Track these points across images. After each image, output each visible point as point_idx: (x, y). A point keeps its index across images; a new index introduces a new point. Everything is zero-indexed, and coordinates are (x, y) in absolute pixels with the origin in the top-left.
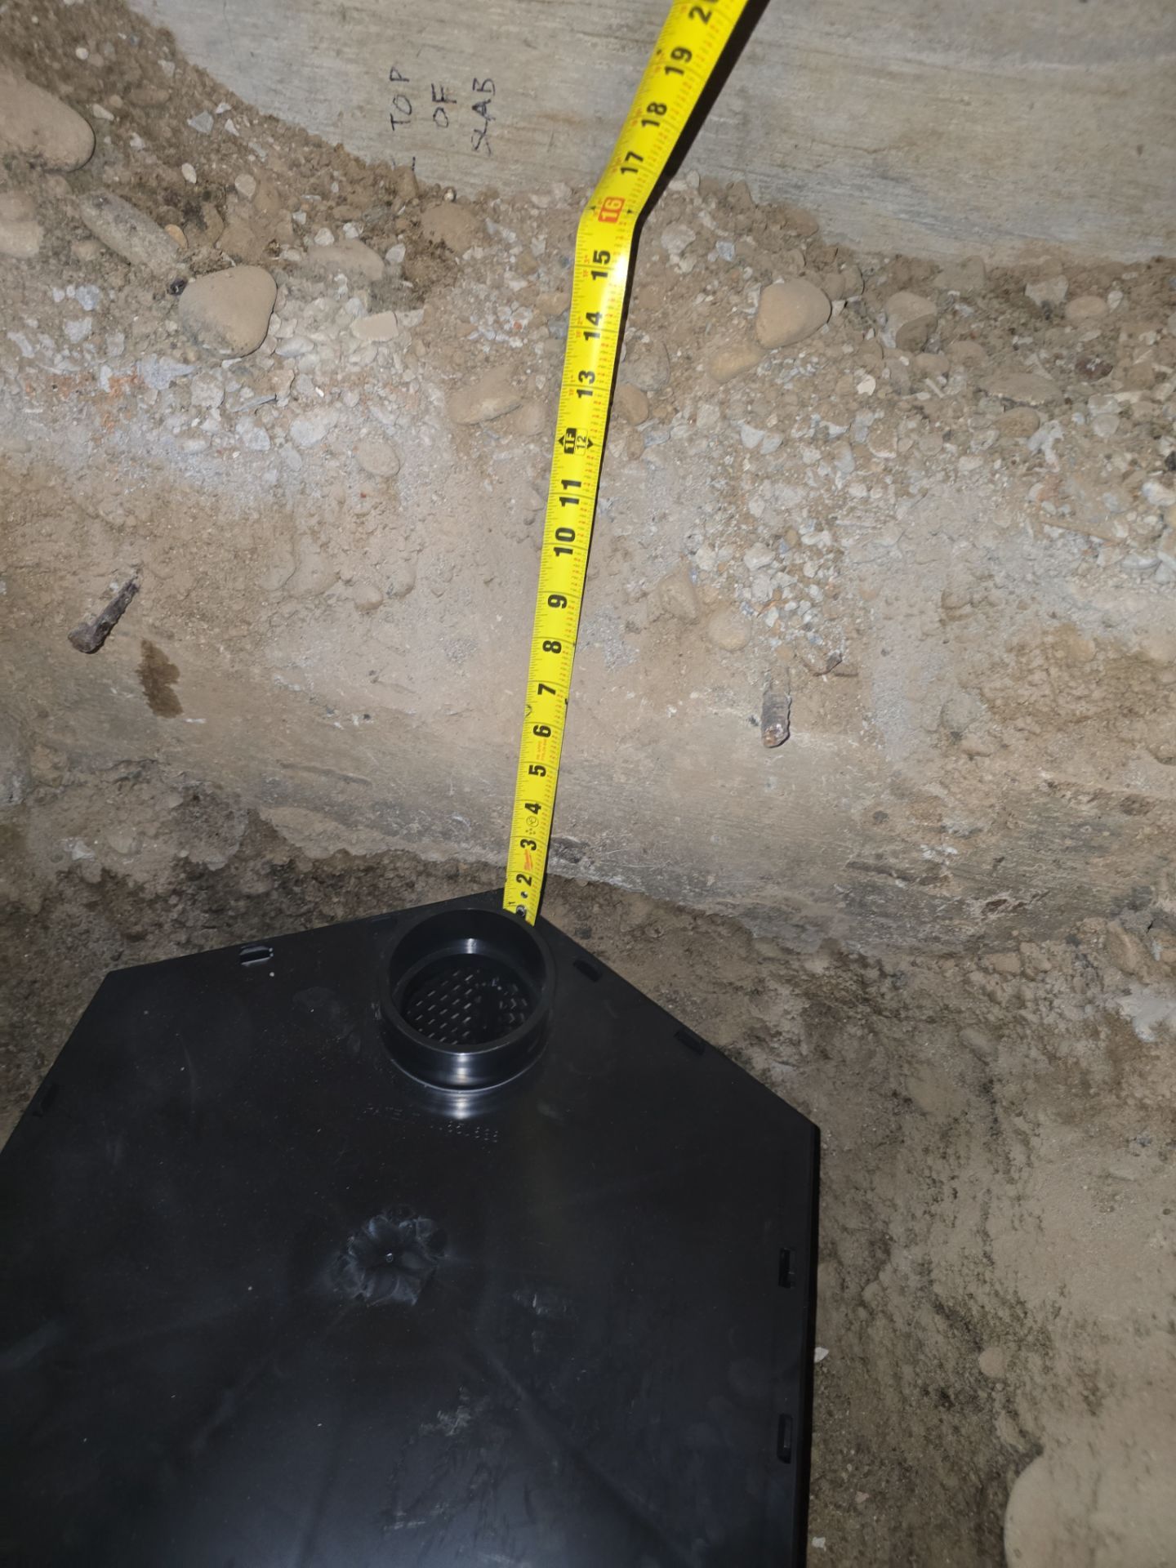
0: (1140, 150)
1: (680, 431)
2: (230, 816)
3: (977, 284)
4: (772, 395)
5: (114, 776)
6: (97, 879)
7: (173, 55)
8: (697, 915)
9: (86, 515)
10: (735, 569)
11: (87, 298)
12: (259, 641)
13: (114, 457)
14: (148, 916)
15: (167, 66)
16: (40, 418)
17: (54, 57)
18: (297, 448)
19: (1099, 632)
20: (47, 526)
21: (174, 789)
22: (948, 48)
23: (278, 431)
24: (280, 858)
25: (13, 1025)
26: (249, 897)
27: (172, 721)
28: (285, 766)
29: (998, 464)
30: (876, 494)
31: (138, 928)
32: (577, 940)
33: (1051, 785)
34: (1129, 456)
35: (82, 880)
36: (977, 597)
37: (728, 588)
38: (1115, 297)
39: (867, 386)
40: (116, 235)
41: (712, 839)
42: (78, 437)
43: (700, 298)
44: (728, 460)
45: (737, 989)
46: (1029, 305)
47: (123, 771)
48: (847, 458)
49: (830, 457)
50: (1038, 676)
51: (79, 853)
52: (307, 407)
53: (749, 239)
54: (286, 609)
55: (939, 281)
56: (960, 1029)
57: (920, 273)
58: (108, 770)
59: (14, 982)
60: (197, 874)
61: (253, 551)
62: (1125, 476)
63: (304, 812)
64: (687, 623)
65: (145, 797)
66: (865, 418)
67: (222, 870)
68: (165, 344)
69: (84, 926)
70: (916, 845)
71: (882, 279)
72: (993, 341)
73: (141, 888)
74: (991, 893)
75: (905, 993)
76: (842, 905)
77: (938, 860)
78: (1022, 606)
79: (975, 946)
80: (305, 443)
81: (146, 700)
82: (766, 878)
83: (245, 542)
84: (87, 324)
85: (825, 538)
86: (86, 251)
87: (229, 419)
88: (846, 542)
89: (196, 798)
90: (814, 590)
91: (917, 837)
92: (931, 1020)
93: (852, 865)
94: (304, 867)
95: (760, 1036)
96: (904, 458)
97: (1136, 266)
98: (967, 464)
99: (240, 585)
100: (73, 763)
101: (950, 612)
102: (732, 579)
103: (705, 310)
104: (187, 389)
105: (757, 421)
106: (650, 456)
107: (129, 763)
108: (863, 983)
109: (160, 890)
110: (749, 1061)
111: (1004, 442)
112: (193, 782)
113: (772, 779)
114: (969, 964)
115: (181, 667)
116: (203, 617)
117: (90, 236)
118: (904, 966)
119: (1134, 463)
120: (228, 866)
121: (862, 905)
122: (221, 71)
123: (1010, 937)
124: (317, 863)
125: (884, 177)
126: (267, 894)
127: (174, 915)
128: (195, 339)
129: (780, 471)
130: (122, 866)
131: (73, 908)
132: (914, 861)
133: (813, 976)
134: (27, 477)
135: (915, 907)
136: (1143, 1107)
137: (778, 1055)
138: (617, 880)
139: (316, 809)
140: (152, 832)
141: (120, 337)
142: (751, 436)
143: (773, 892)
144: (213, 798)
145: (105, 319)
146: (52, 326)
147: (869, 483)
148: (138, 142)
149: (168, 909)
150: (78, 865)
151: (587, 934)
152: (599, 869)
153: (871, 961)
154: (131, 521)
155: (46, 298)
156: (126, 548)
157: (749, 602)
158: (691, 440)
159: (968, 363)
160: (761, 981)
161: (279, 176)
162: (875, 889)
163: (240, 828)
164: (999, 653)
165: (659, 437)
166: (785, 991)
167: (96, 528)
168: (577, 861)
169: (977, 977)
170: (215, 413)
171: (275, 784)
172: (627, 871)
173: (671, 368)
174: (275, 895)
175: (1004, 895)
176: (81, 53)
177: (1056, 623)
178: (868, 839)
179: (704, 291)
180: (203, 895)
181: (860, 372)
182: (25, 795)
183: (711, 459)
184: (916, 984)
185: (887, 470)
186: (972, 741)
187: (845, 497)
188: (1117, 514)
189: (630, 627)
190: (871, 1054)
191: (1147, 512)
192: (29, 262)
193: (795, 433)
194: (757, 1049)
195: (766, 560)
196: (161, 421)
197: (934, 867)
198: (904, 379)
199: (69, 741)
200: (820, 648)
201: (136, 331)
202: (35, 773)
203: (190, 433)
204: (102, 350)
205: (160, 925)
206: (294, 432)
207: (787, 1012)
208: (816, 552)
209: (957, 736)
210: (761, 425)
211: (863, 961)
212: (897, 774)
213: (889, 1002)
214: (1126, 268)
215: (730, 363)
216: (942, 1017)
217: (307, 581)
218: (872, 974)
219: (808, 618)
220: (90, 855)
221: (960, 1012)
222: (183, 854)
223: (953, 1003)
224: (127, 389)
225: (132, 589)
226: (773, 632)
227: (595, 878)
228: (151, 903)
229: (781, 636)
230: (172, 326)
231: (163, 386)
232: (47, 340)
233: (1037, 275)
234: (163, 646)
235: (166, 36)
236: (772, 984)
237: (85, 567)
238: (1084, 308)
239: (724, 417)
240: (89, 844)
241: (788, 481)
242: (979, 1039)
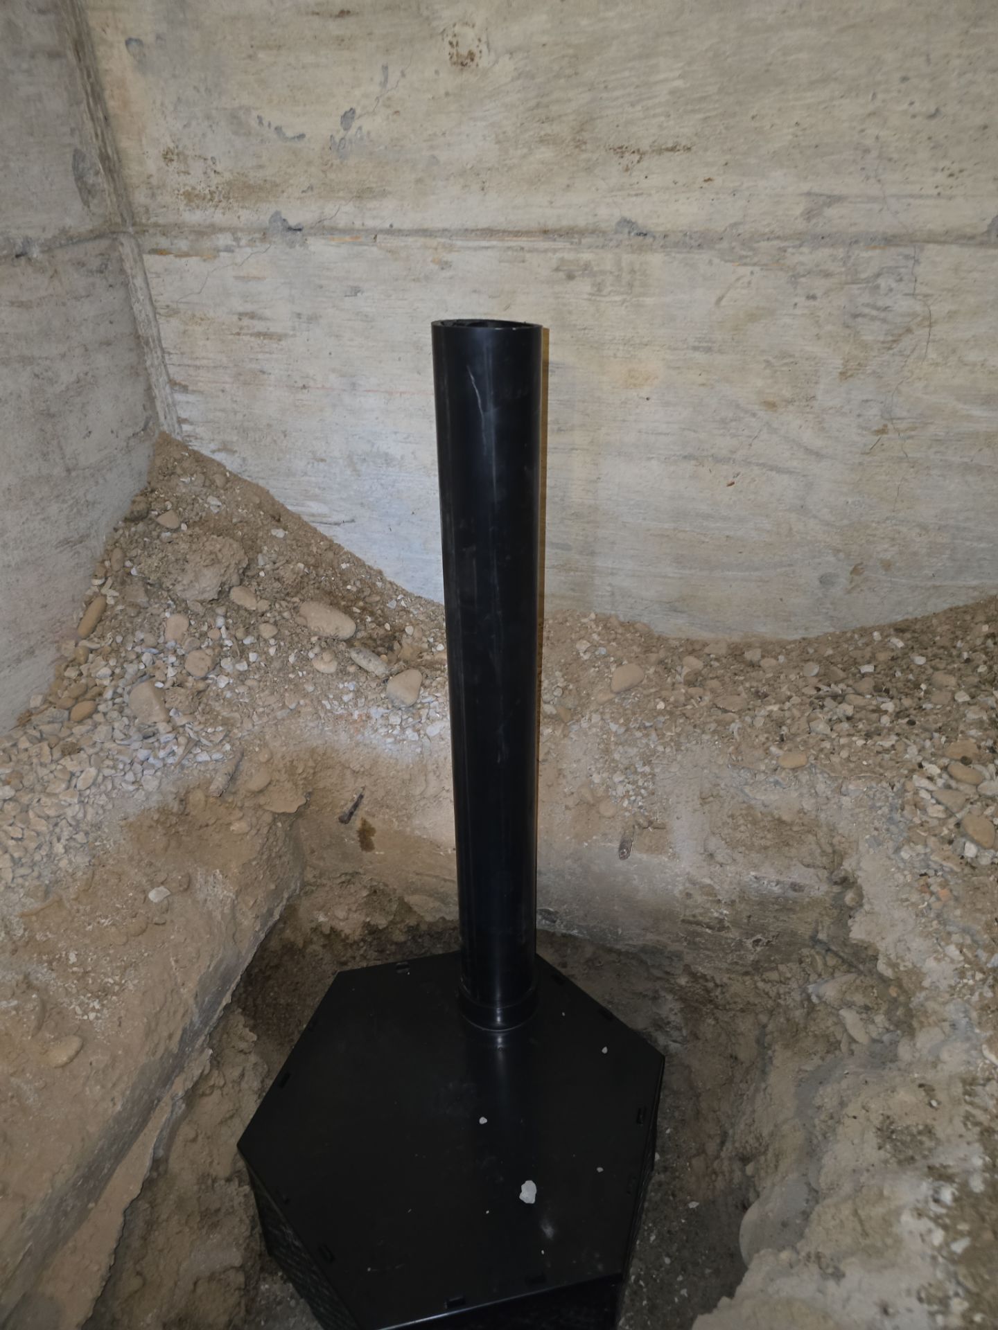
0: (781, 600)
1: (584, 725)
2: (390, 901)
3: (723, 651)
4: (621, 710)
5: (339, 881)
6: (328, 932)
7: (382, 580)
8: (619, 953)
9: (345, 767)
10: (609, 783)
11: (351, 686)
12: (409, 817)
13: (357, 744)
14: (350, 953)
15: (379, 584)
16: (331, 731)
17: (340, 592)
18: (429, 738)
19: (762, 809)
20: (329, 772)
21: (365, 887)
22: (691, 568)
23: (422, 732)
24: (412, 922)
25: (288, 1005)
26: (396, 944)
27: (369, 853)
28: (417, 874)
29: (716, 738)
30: (668, 750)
31: (344, 959)
32: (559, 969)
33: (756, 878)
34: (766, 735)
35: (321, 932)
36: (715, 794)
37: (607, 790)
38: (782, 658)
39: (661, 706)
40: (364, 663)
41: (616, 908)
42: (343, 737)
43: (593, 669)
44: (605, 736)
45: (645, 996)
46: (743, 662)
47: (343, 878)
48: (654, 736)
49: (647, 735)
50: (743, 828)
51: (322, 919)
52: (433, 721)
53: (614, 644)
54: (422, 803)
55: (707, 650)
56: (757, 1014)
57: (697, 647)
58: (336, 878)
59: (289, 983)
60: (372, 930)
61: (410, 780)
62: (764, 744)
63: (425, 897)
64: (591, 806)
65: (352, 891)
66: (662, 719)
67: (385, 929)
68: (380, 703)
69: (320, 956)
70: (709, 909)
71: (681, 650)
72: (727, 679)
73: (347, 937)
74: (753, 935)
75: (727, 996)
76: (685, 944)
77: (721, 917)
78: (733, 798)
79: (757, 967)
80: (431, 735)
81: (359, 844)
82: (646, 929)
83: (407, 777)
84: (351, 695)
85: (647, 769)
86: (352, 669)
87: (403, 729)
88: (657, 770)
89: (375, 892)
90: (643, 791)
91: (708, 905)
92: (742, 1011)
93: (683, 921)
94: (424, 927)
95: (660, 1024)
96: (679, 735)
97: (794, 642)
98: (706, 737)
99: (404, 794)
100: (321, 875)
101: (704, 801)
102: (608, 787)
103: (594, 675)
104: (387, 718)
105: (615, 720)
106: (572, 735)
107: (346, 874)
108: (708, 991)
109: (356, 938)
110: (656, 1041)
111: (719, 728)
112: (375, 884)
113: (636, 876)
114: (756, 978)
115: (377, 829)
116: (388, 807)
117: (354, 663)
118: (725, 980)
119: (767, 738)
120: (387, 927)
121: (695, 943)
122: (400, 582)
123: (771, 962)
124: (430, 925)
125: (675, 611)
126: (405, 943)
127: (362, 952)
128: (392, 702)
129: (626, 741)
130: (340, 925)
131: (316, 947)
132: (711, 918)
133: (681, 986)
134: (324, 754)
135: (720, 944)
136: (815, 1036)
137: (671, 1036)
138: (575, 932)
139: (430, 896)
140: (354, 909)
141: (363, 700)
142: (614, 727)
143: (651, 937)
144: (383, 891)
145: (358, 693)
146: (338, 698)
147: (665, 745)
148: (369, 619)
149: (359, 949)
150: (320, 925)
151: (564, 965)
152: (565, 926)
153: (708, 977)
154: (362, 769)
155: (337, 688)
156: (359, 780)
157: (615, 797)
158: (589, 728)
159: (713, 691)
160: (656, 991)
161: (422, 621)
162: (699, 935)
163: (395, 907)
164: (725, 818)
165: (575, 727)
166: (670, 997)
167: (348, 773)
168: (554, 922)
169: (761, 985)
170: (398, 727)
171: (413, 883)
172: (579, 927)
173: (581, 698)
174: (409, 944)
175: (759, 936)
176: (349, 587)
177: (745, 805)
178: (687, 907)
179: (594, 667)
180: (375, 942)
181: (658, 700)
182: (301, 889)
183: (598, 736)
184: (732, 990)
185: (672, 740)
186: (719, 858)
187: (655, 751)
188: (760, 760)
189: (567, 808)
190: (719, 1035)
191: (772, 759)
192: (332, 675)
193: (632, 725)
194: (659, 1033)
195: (621, 779)
196: (377, 730)
197: (721, 921)
198: (682, 699)
199: (322, 864)
200: (646, 817)
201: (369, 698)
202: (306, 879)
203: (388, 735)
204: (356, 705)
205: (354, 958)
206: (428, 732)
207: (671, 1010)
208: (644, 774)
209: (711, 856)
210: (617, 723)
211: (704, 977)
212: (688, 874)
213: (720, 1001)
214: (790, 643)
215: (603, 698)
216: (747, 1009)
217: (431, 791)
218: (710, 985)
219: (640, 804)
220: (326, 919)
221: (756, 1005)
222: (368, 920)
223: (752, 1000)
224: (364, 718)
225: (361, 797)
226: (626, 810)
227: (564, 931)
228: (351, 945)
229: (629, 811)
230: (383, 695)
231: (378, 716)
232: (336, 703)
233: (749, 646)
234: (370, 820)
235: (380, 573)
236: (663, 993)
237: (343, 788)
238: (768, 663)
239: (602, 719)
240: (326, 915)
241: (630, 745)
242: (763, 1018)
